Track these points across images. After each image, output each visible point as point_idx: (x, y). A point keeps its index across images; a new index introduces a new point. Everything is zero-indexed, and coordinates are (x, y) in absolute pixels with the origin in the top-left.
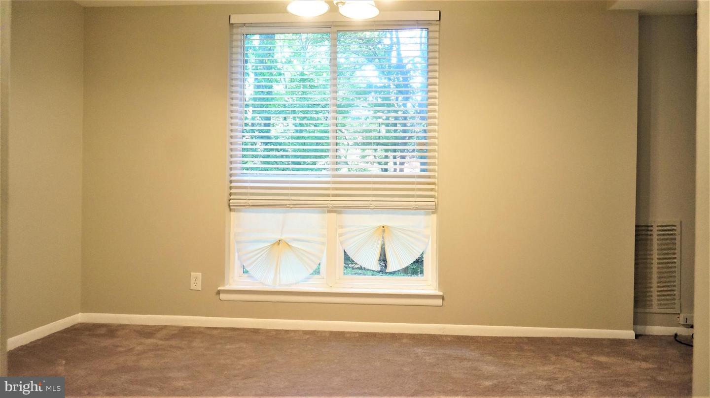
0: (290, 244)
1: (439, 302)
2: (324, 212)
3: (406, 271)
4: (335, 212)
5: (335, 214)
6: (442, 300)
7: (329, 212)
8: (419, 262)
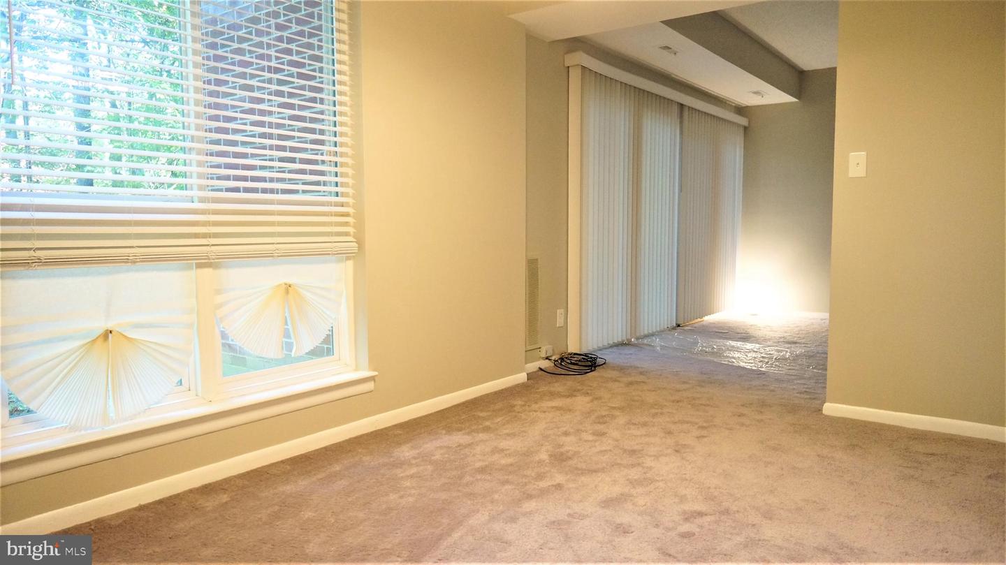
0: (126, 334)
1: (370, 386)
2: (189, 267)
3: (316, 353)
4: (209, 265)
5: (210, 270)
6: (373, 382)
7: (199, 266)
8: (329, 339)
